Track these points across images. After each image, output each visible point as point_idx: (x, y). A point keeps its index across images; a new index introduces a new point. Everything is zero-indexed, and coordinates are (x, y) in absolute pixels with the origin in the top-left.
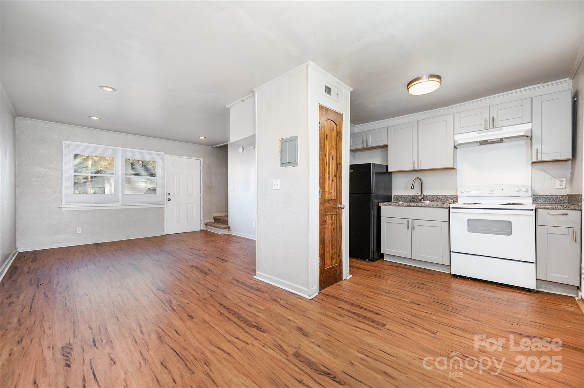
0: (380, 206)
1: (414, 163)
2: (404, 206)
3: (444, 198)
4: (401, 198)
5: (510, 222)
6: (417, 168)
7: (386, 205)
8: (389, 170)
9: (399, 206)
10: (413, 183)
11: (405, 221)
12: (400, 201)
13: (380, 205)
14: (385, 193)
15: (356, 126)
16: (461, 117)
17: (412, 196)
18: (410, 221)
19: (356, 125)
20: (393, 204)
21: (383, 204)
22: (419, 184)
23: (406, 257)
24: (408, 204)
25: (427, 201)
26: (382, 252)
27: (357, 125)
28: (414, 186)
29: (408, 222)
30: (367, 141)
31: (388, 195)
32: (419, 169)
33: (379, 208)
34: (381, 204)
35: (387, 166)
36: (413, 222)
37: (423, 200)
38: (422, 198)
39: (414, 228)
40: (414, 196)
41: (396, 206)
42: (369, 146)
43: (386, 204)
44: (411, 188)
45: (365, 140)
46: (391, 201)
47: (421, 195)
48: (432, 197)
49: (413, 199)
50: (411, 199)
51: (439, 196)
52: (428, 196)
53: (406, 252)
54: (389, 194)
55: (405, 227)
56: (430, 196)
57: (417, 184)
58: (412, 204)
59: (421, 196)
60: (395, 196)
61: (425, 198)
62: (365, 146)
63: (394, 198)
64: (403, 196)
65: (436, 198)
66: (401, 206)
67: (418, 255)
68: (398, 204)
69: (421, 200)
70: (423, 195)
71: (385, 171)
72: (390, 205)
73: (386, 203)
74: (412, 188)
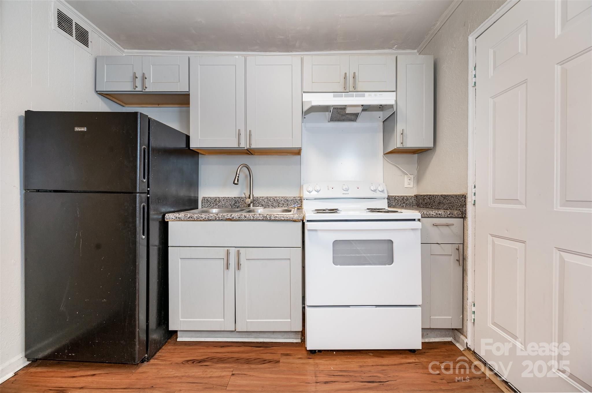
0: (168, 222)
1: (239, 134)
2: (219, 220)
3: (284, 201)
4: (215, 202)
5: (391, 242)
6: (244, 145)
7: (180, 220)
8: (193, 145)
9: (210, 220)
10: (237, 174)
11: (222, 253)
12: (213, 208)
13: (166, 220)
14: (183, 193)
15: (126, 50)
16: (312, 65)
17: (235, 198)
18: (233, 251)
19: (125, 48)
20: (196, 217)
21: (174, 218)
22: (246, 176)
23: (223, 330)
24: (228, 215)
25: (258, 206)
26: (171, 328)
27: (128, 49)
28: (238, 179)
29: (228, 253)
30: (144, 78)
31: (190, 197)
32: (248, 147)
33: (164, 226)
34: (169, 217)
35: (188, 138)
36: (238, 253)
37: (253, 206)
38: (252, 201)
39: (239, 266)
40: (238, 197)
41: (204, 220)
42: (147, 90)
43: (180, 216)
44: (234, 183)
45: (139, 75)
46: (198, 208)
47: (250, 195)
48: (266, 200)
49: (236, 203)
50: (233, 203)
51: (276, 197)
52: (261, 197)
53: (224, 319)
54: (193, 195)
55: (221, 264)
56: (263, 197)
57: (243, 174)
58: (235, 215)
59: (249, 198)
60: (204, 198)
61: (256, 202)
62: (139, 89)
63: (202, 203)
64: (219, 198)
65: (272, 201)
66: (213, 220)
67: (248, 321)
68: (207, 217)
69: (249, 205)
70: (253, 195)
71: (183, 145)
72: (191, 219)
73: (182, 215)
74: (236, 182)
